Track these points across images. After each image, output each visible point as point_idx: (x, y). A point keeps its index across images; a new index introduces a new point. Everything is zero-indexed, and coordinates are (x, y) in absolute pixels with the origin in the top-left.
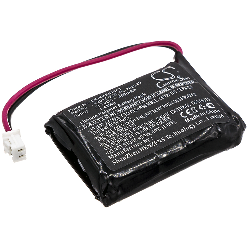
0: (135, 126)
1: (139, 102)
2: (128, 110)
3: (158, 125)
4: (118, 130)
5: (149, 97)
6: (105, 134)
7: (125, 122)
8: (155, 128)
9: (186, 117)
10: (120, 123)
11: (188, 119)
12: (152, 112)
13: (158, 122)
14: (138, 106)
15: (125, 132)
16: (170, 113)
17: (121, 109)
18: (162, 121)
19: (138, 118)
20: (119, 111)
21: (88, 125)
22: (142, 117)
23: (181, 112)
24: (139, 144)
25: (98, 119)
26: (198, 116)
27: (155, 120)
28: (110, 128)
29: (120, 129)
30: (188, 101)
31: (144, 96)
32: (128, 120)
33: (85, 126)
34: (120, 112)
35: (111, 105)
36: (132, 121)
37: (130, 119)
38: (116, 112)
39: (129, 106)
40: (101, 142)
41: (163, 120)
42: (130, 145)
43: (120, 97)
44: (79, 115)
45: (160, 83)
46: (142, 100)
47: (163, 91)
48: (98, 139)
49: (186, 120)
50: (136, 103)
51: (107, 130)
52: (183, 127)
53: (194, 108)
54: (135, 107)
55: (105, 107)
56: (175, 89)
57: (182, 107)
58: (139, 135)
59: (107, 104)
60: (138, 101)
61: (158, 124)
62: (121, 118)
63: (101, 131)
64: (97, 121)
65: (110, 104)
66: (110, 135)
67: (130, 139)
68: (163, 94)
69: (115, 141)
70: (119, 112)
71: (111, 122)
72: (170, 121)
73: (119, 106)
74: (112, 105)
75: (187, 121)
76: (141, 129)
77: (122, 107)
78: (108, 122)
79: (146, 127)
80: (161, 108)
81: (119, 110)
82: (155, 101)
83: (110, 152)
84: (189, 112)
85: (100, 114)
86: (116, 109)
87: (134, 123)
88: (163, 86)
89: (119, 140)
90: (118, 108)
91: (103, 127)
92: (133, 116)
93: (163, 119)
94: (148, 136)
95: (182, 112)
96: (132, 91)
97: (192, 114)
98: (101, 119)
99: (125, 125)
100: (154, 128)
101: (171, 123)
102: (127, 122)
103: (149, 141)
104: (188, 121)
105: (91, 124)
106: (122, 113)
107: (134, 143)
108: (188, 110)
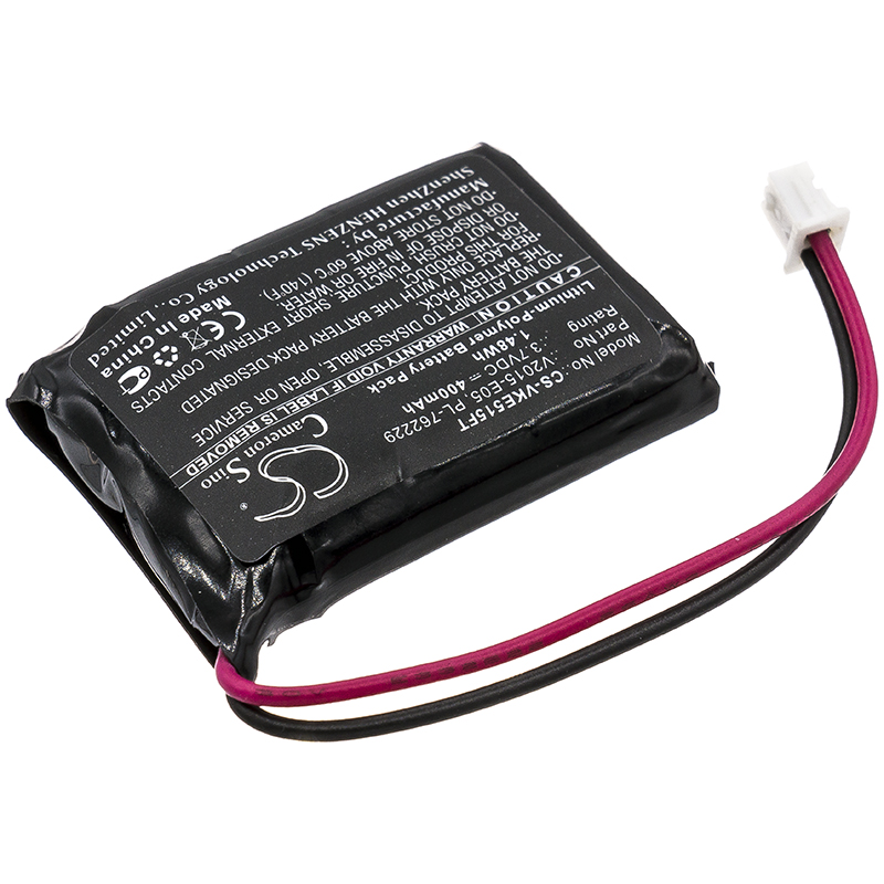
0: (405, 279)
1: (391, 361)
2: (428, 330)
3: (323, 286)
4: (460, 264)
5: (356, 377)
6: (503, 249)
7: (438, 290)
8: (335, 277)
9: (224, 314)
10: (456, 283)
11: (220, 307)
12: (345, 327)
13: (326, 293)
14: (396, 346)
15: (438, 258)
16: (283, 324)
17: (455, 334)
18: (309, 298)
19: (393, 305)
20: (462, 327)
21: (566, 276)
22: (381, 310)
23: (244, 330)
24: (388, 224)
25: (530, 297)
26: (184, 318)
27: (334, 300)
28: (490, 266)
29: (455, 267)
30: (216, 369)
31: (373, 381)
32: (427, 296)
33: (574, 272)
34: (457, 324)
35: (492, 347)
36: (415, 295)
37: (422, 299)
38: (470, 321)
39: (425, 348)
40: (516, 224)
41: (308, 301)
42: (418, 219)
43: (461, 384)
44: (599, 314)
45: (316, 436)
46: (380, 370)
47: (304, 401)
48: (527, 233)
49: (228, 303)
50: (402, 359)
51: (500, 261)
52: (237, 281)
53: (194, 348)
54: (404, 342)
55: (511, 341)
56: (259, 409)
57: (237, 345)
58: (389, 250)
59: (504, 354)
60: (393, 364)
61: (324, 290)
62: (453, 303)
63: (520, 259)
64: (533, 291)
65: (493, 354)
66: (486, 247)
67: (419, 237)
68: (306, 388)
69: (469, 231)
70: (461, 324)
71: (487, 287)
72: (283, 300)
73: (460, 344)
74: (485, 350)
75: (221, 302)
76: (382, 271)
77: (450, 344)
78: (498, 288)
79: (368, 278)
80: (314, 340)
81: (462, 329)
82: (336, 362)
83: (482, 198)
84: (212, 330)
85: (527, 317)
86: (471, 334)
87: (408, 286)
88: (303, 420)
89: (455, 234)
90: (464, 338)
91: (513, 270)
92: (413, 311)
93: (306, 306)
94: (358, 252)
95: (238, 328)
96: (416, 404)
97: (203, 324)
98: (522, 297)
99: (437, 278)
100: (339, 275)
101: (280, 291)
102: (433, 288)
103: (355, 237)
104: (218, 300)
105: (554, 279)
106: (450, 320)
107: (404, 225)
108: (217, 338)
